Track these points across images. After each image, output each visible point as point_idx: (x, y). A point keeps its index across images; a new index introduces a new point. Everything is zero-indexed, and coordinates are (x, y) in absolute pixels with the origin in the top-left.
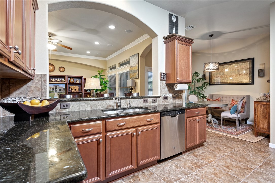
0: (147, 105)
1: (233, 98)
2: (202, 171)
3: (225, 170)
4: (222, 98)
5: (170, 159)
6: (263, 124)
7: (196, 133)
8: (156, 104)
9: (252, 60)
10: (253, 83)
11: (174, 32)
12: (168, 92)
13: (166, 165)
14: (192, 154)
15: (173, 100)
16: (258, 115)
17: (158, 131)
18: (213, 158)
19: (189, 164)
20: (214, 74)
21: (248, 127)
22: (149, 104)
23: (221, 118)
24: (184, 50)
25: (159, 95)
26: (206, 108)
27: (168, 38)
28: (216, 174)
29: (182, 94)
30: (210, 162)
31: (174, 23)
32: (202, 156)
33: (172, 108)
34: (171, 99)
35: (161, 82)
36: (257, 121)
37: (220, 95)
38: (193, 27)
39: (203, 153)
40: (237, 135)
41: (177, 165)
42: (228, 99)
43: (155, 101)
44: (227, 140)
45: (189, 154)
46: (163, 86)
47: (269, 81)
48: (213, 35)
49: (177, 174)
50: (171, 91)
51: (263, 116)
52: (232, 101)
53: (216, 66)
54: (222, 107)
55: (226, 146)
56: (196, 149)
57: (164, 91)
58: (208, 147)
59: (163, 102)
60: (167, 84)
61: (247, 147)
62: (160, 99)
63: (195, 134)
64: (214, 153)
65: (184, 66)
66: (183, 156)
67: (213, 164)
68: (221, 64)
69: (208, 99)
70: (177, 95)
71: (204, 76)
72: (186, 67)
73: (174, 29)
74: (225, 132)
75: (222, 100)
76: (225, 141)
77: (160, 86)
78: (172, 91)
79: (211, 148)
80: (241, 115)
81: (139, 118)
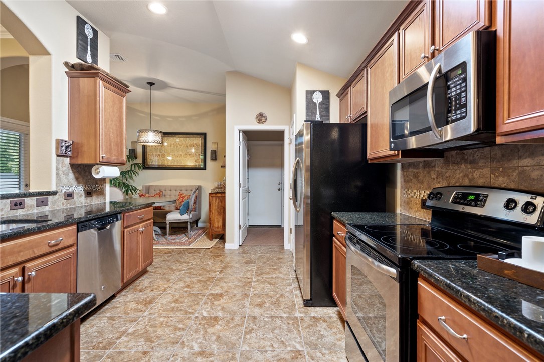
0: (21, 213)
1: (181, 191)
2: (157, 306)
3: (186, 292)
4: (164, 192)
5: (93, 315)
6: (218, 222)
7: (139, 253)
8: (46, 209)
9: (204, 135)
10: (204, 168)
11: (89, 59)
12: (74, 183)
13: (88, 326)
14: (132, 290)
15: (87, 199)
16: (213, 211)
17: (72, 263)
18: (166, 284)
19: (134, 306)
20: (151, 150)
21: (200, 231)
22: (28, 210)
23: (168, 222)
24: (113, 101)
25: (54, 189)
26: (152, 208)
27: (79, 68)
28: (176, 301)
29: (104, 185)
30: (165, 290)
31: (89, 40)
32: (150, 287)
33: (83, 215)
34: (81, 196)
35: (57, 160)
36: (212, 219)
37: (161, 186)
38: (122, 59)
39: (150, 282)
40: (189, 245)
41: (112, 317)
42: (174, 193)
43: (43, 203)
44: (179, 254)
45: (127, 292)
46: (64, 168)
47: (223, 167)
48: (154, 84)
49: (117, 329)
50: (81, 179)
51: (218, 211)
52: (179, 195)
53: (159, 138)
54: (164, 207)
55: (179, 262)
56: (137, 282)
57: (66, 180)
58: (155, 273)
59: (63, 204)
60: (72, 166)
61: (204, 255)
62: (56, 197)
63: (137, 255)
64: (167, 276)
65: (113, 133)
66: (119, 299)
67: (169, 290)
68: (166, 134)
69: (141, 194)
70: (94, 188)
71: (133, 151)
72: (117, 135)
73: (89, 52)
74: (174, 244)
75: (164, 195)
76: (177, 257)
77: (57, 169)
78: (84, 181)
79: (160, 272)
80: (192, 215)
81: (29, 242)
